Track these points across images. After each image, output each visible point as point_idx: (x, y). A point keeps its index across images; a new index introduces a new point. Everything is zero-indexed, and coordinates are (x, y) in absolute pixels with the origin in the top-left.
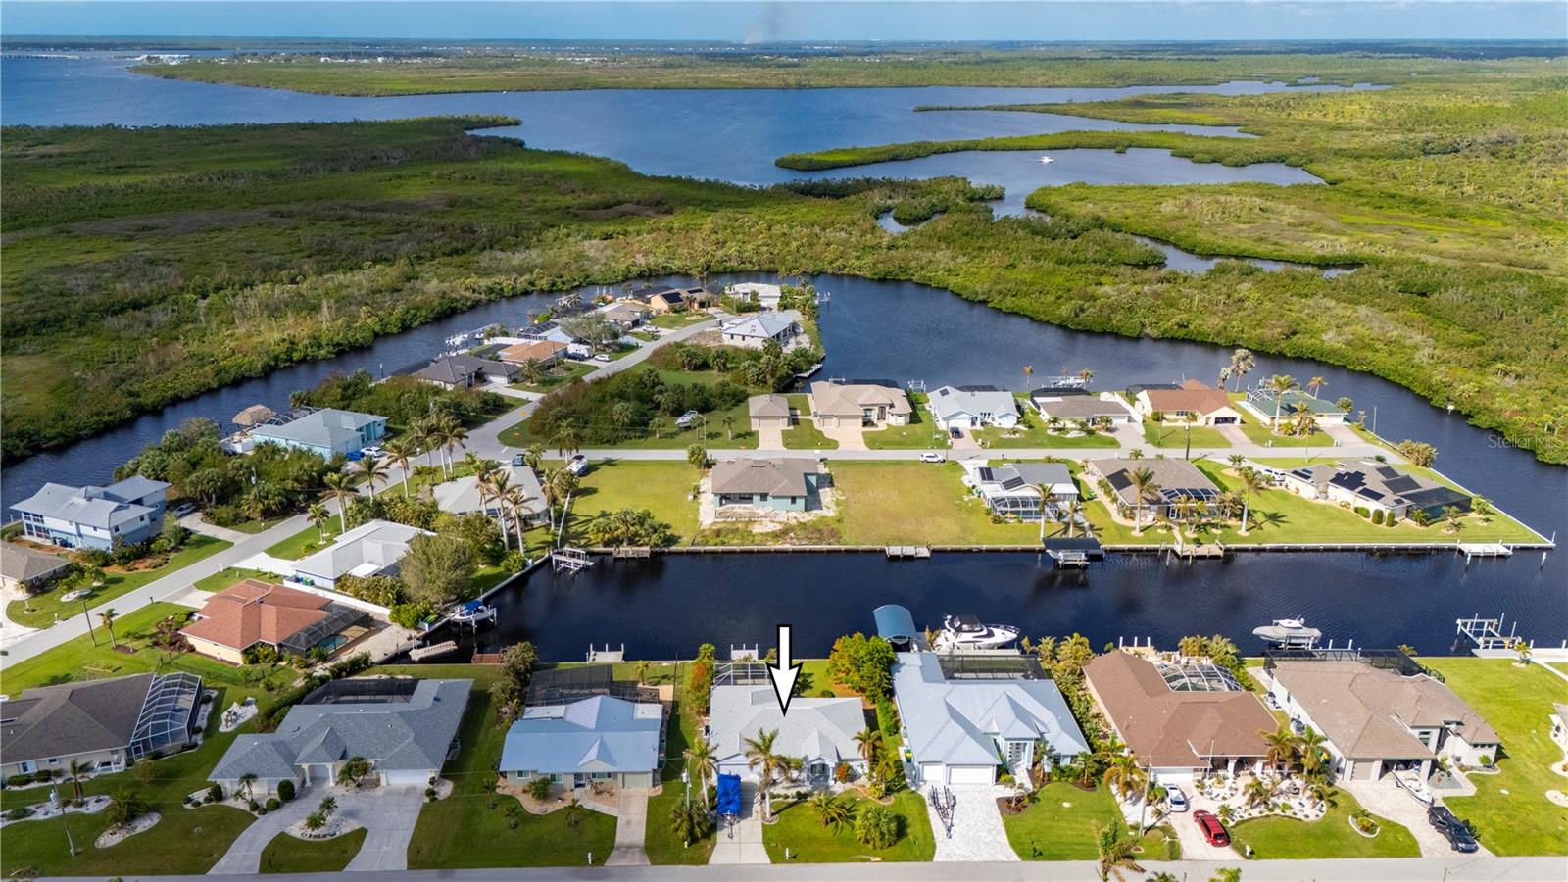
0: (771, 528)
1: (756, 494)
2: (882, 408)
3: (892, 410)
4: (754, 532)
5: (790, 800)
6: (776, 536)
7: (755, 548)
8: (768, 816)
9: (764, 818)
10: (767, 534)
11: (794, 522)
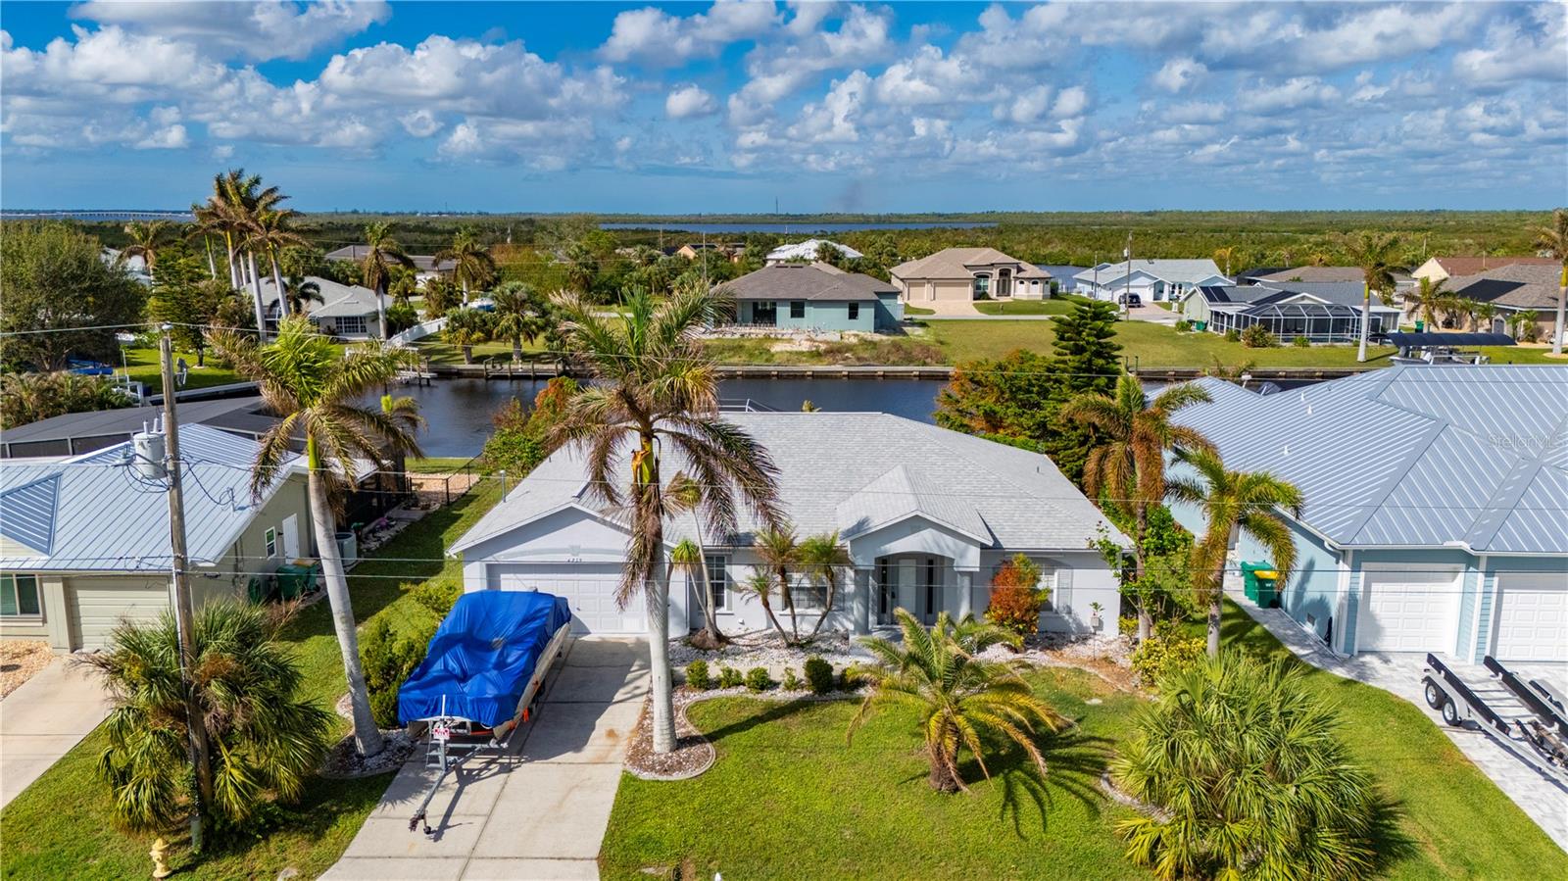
0: (805, 347)
1: (783, 301)
2: (1004, 273)
3: (1021, 275)
4: (773, 350)
5: (781, 696)
6: (816, 355)
7: (773, 369)
8: (660, 744)
9: (639, 754)
10: (802, 353)
11: (854, 340)
